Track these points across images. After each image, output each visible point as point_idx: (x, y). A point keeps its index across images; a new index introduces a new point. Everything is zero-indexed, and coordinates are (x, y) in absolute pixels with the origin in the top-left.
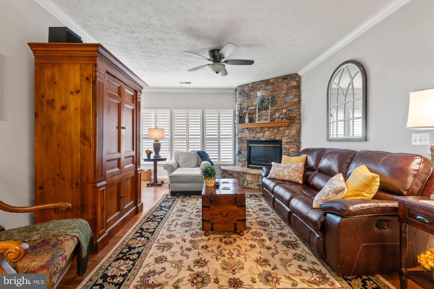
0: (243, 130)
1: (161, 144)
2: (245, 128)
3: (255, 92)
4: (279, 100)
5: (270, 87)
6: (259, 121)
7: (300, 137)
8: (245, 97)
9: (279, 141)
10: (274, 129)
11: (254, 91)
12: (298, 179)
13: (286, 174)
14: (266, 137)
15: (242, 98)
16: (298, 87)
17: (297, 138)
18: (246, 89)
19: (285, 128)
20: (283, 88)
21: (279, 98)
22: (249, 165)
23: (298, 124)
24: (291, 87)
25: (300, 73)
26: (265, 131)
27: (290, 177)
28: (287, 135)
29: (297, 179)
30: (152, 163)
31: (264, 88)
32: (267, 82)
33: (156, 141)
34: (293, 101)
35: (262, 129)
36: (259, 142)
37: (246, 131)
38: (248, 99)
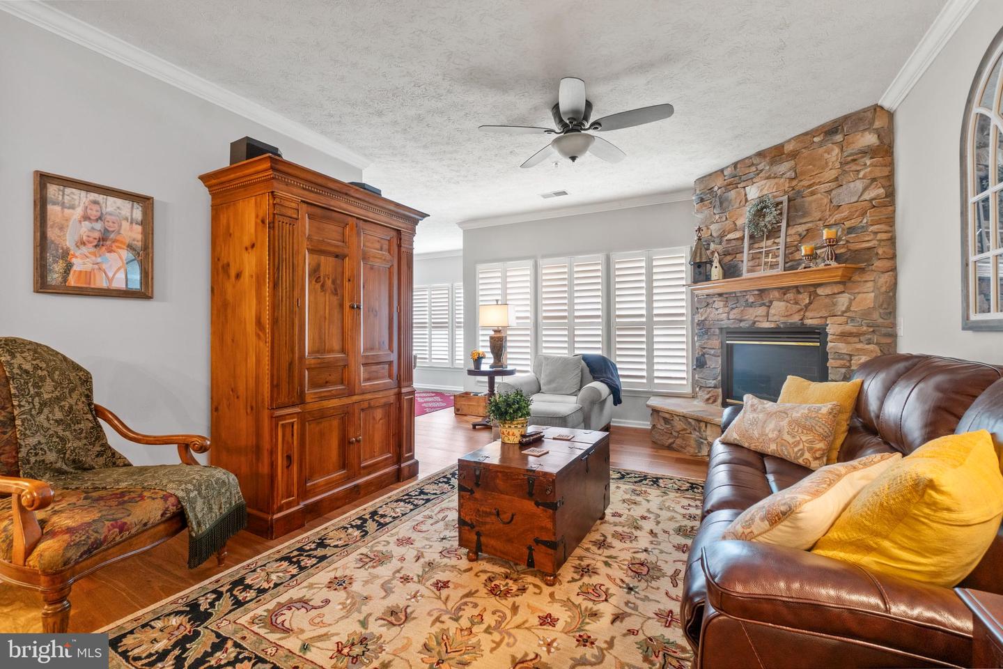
0: (711, 301)
1: (508, 338)
2: (714, 295)
3: (742, 190)
4: (815, 203)
5: (784, 167)
6: (749, 271)
7: (895, 318)
8: (714, 207)
9: (817, 329)
10: (799, 292)
11: (739, 186)
12: (807, 455)
13: (770, 436)
14: (775, 318)
15: (706, 212)
16: (885, 150)
17: (881, 320)
18: (718, 184)
19: (836, 289)
20: (827, 163)
21: (815, 197)
22: (728, 400)
23: (883, 272)
24: (857, 154)
25: (887, 103)
26: (771, 302)
27: (782, 446)
28: (845, 312)
29: (802, 455)
30: (486, 379)
31: (766, 173)
32: (776, 154)
33: (495, 331)
34: (861, 199)
35: (763, 294)
36: (755, 333)
37: (719, 304)
38: (723, 210)
